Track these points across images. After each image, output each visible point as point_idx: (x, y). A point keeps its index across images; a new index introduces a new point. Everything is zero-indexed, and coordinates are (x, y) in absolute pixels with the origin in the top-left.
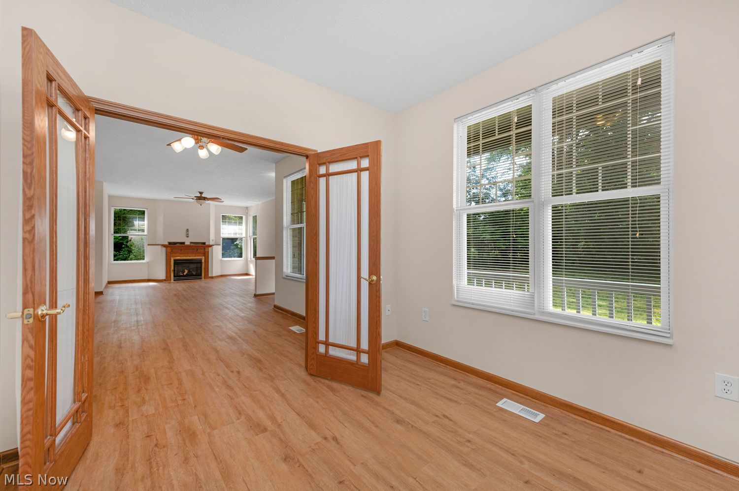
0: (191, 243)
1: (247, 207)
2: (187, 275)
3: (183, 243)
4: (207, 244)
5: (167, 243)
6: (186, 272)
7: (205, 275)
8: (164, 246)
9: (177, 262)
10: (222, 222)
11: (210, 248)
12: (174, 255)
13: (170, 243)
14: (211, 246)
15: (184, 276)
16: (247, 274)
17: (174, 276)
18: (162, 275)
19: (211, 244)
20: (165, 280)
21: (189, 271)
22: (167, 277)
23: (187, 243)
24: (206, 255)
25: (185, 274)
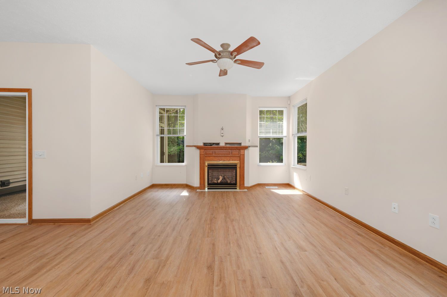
0: (226, 144)
1: (289, 97)
2: (221, 184)
3: (218, 144)
4: (243, 145)
5: (202, 144)
6: (221, 178)
7: (240, 185)
8: (198, 147)
9: (211, 167)
10: (260, 118)
11: (246, 151)
12: (208, 158)
13: (205, 144)
14: (246, 148)
15: (217, 184)
16: (289, 186)
17: (209, 184)
18: (196, 182)
19: (247, 145)
20: (199, 188)
21: (224, 178)
22: (200, 184)
23: (222, 144)
24: (242, 159)
25: (219, 181)
